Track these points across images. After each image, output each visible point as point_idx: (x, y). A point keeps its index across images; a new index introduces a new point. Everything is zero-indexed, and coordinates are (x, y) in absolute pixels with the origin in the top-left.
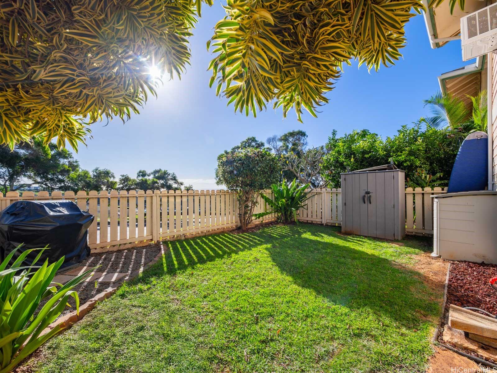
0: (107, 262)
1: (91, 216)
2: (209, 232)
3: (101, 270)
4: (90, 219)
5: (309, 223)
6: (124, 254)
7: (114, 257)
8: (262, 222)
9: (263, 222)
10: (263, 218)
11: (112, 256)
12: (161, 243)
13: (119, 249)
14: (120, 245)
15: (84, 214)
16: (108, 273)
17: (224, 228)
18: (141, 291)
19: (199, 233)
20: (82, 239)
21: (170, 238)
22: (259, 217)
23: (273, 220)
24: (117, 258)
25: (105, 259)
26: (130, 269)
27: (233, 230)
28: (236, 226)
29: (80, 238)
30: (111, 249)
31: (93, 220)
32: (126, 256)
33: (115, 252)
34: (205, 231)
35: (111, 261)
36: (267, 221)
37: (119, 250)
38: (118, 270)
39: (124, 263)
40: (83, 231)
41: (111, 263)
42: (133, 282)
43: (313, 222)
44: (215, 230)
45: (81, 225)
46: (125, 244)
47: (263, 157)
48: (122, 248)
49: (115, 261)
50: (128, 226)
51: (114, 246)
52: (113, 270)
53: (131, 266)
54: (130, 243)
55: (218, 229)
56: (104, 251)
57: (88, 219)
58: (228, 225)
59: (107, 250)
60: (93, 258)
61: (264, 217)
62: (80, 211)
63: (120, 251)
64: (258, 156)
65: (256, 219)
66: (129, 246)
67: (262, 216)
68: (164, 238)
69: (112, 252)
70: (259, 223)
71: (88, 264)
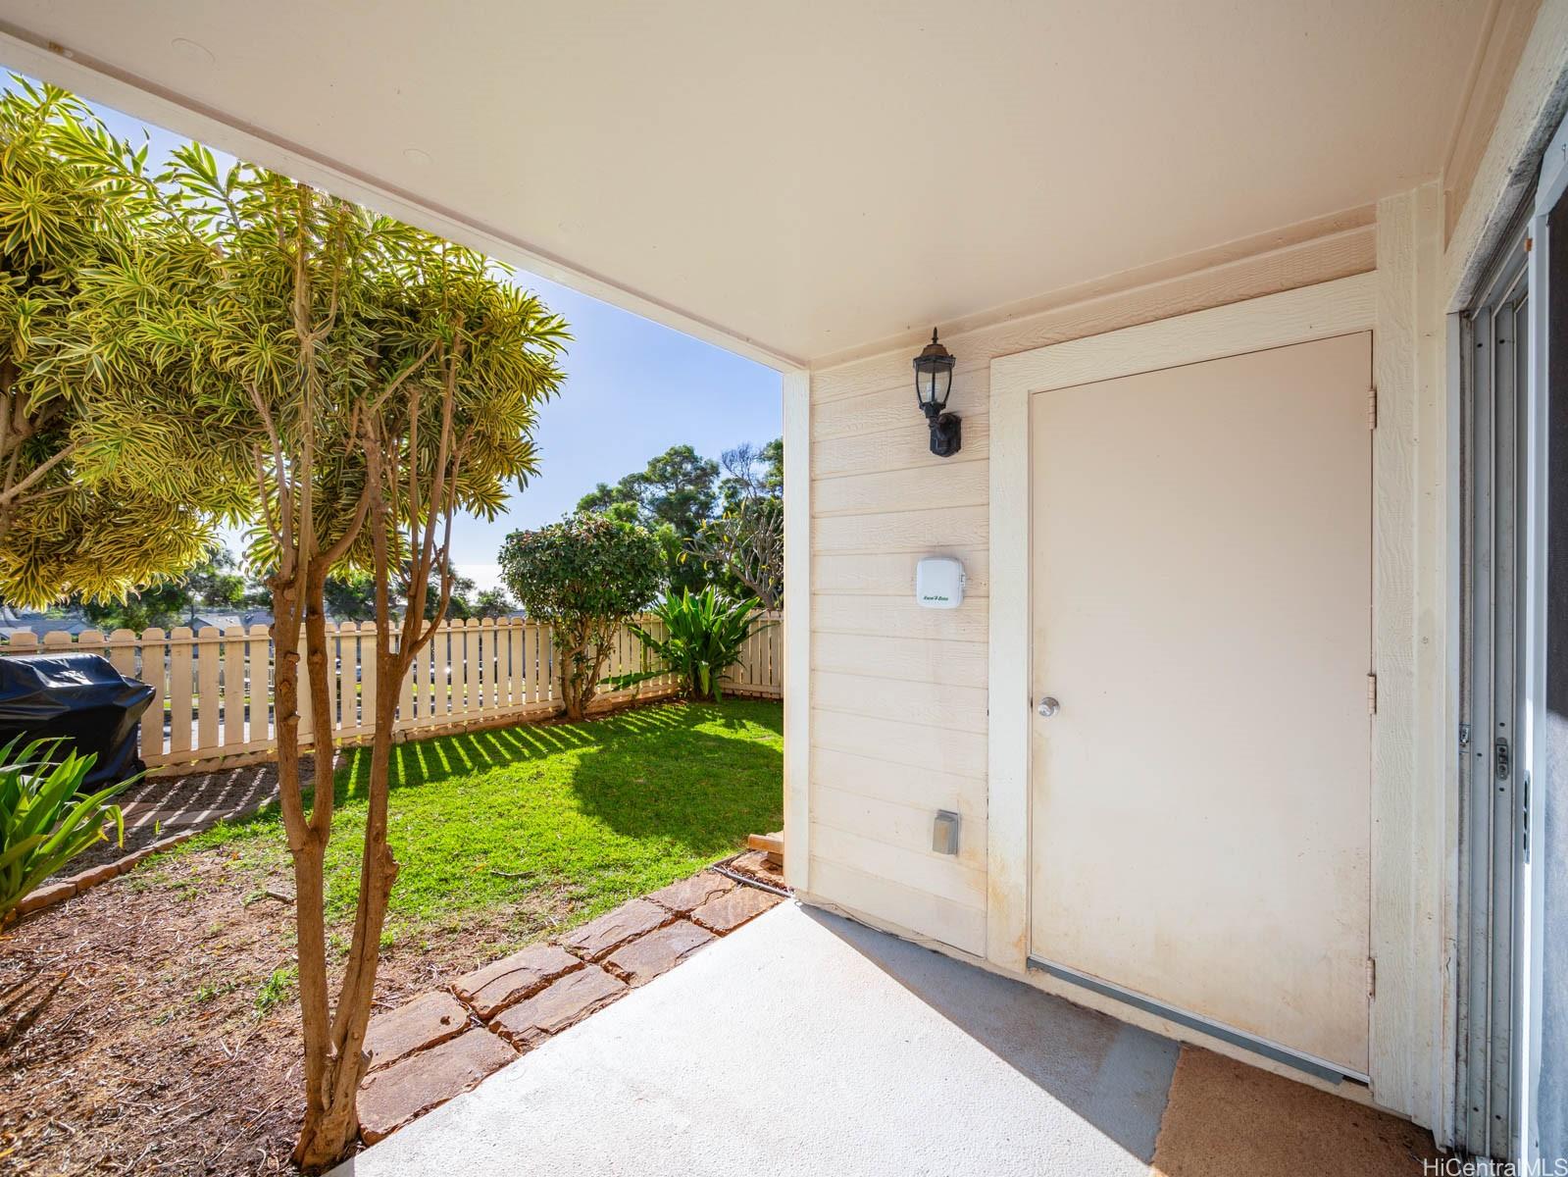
0: (186, 793)
1: (148, 688)
2: (475, 723)
3: (170, 808)
4: (145, 696)
5: (755, 698)
6: (234, 776)
7: (206, 782)
8: (634, 696)
9: (640, 696)
10: (638, 687)
11: (202, 782)
12: (338, 752)
13: (223, 767)
14: (225, 757)
15: (130, 684)
16: (187, 811)
17: (520, 715)
18: (255, 834)
19: (446, 728)
20: (124, 742)
21: (363, 740)
22: (626, 685)
23: (669, 691)
24: (213, 784)
25: (183, 787)
26: (242, 804)
27: (547, 719)
28: (557, 709)
29: (119, 739)
30: (200, 769)
31: (152, 698)
32: (237, 779)
33: (212, 773)
34: (465, 724)
35: (198, 791)
36: (650, 695)
37: (223, 770)
38: (212, 806)
39: (230, 794)
40: (128, 722)
41: (196, 794)
42: (241, 820)
43: (764, 695)
44: (493, 719)
45: (123, 710)
46: (238, 756)
47: (612, 538)
48: (228, 764)
49: (207, 790)
50: (247, 719)
51: (209, 760)
52: (201, 804)
53: (245, 799)
54: (252, 753)
55: (502, 716)
56: (181, 773)
57: (140, 696)
58: (531, 707)
59: (191, 770)
60: (151, 787)
61: (641, 684)
62: (120, 679)
63: (225, 772)
64: (597, 536)
65: (616, 689)
66: (251, 760)
67: (636, 682)
68: (347, 742)
69: (202, 774)
70: (625, 699)
71: (139, 797)
